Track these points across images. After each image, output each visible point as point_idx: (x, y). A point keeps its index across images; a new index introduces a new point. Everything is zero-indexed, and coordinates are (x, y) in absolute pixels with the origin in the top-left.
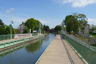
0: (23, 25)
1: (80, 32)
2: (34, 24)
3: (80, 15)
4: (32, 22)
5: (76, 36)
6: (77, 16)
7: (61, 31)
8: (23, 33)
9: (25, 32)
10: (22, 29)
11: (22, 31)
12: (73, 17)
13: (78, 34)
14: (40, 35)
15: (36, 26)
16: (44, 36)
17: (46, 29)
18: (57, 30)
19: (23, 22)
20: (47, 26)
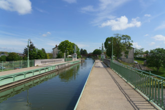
0: (57, 48)
1: (123, 57)
2: (68, 47)
3: (123, 36)
4: (66, 45)
5: (119, 61)
6: (120, 38)
7: (102, 55)
8: (57, 58)
9: (59, 57)
10: (56, 54)
11: (56, 56)
12: (115, 39)
13: (121, 59)
14: (75, 60)
15: (71, 49)
16: (81, 61)
17: (83, 53)
18: (96, 54)
19: (56, 46)
20: (85, 50)
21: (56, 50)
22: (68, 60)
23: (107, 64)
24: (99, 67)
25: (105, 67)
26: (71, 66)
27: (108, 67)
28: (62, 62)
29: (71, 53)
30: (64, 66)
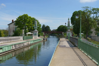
0: (13, 24)
1: (93, 34)
2: (28, 23)
3: (93, 9)
4: (25, 20)
5: (88, 40)
6: (90, 12)
7: (67, 33)
8: (13, 36)
9: (16, 34)
10: (12, 30)
11: (12, 33)
12: (84, 13)
13: (91, 37)
14: (36, 38)
15: (31, 25)
16: (43, 39)
17: (46, 30)
18: (61, 31)
19: (13, 21)
20: (47, 26)
21: (13, 26)
22: (27, 39)
23: (73, 43)
24: (65, 46)
25: (71, 46)
26: (31, 45)
27: (75, 46)
28: (20, 40)
29: (31, 30)
30: (22, 45)
